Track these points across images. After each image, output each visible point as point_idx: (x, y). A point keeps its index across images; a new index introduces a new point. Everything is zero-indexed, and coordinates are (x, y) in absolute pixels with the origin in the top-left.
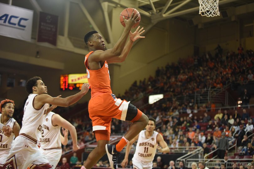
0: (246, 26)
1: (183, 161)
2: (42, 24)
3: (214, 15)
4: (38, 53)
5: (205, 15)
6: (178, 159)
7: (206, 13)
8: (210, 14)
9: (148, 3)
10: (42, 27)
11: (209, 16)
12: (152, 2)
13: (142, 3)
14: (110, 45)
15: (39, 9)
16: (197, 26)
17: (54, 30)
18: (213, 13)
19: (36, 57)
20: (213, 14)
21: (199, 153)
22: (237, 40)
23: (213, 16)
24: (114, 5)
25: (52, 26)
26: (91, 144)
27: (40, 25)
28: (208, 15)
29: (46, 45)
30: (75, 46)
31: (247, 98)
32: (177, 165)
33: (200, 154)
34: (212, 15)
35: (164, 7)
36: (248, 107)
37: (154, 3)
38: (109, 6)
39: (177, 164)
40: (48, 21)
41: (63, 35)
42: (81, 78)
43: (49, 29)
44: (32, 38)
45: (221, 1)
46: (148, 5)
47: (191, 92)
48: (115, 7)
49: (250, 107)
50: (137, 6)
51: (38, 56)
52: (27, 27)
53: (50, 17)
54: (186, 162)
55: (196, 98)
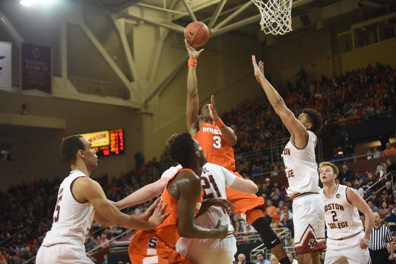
0: (339, 35)
1: (261, 253)
2: (27, 61)
3: (285, 31)
4: (24, 106)
5: (271, 32)
6: (254, 250)
7: (272, 30)
8: (277, 30)
9: (186, 14)
10: (27, 66)
11: (277, 34)
12: (192, 12)
13: (178, 14)
14: (133, 84)
15: (19, 39)
16: (264, 42)
17: (45, 69)
18: (283, 28)
19: (22, 114)
20: (283, 30)
21: (284, 238)
22: (328, 59)
23: (283, 32)
24: (134, 22)
25: (42, 64)
26: (118, 239)
27: (24, 63)
28: (274, 32)
29: (36, 93)
30: (81, 90)
31: (351, 146)
32: (252, 260)
33: (287, 238)
34: (281, 31)
35: (211, 18)
36: (354, 159)
37: (196, 13)
38: (126, 24)
39: (252, 257)
40: (35, 56)
41: (60, 76)
42: (94, 139)
43: (39, 69)
44: (13, 85)
45: (295, 2)
46: (186, 16)
47: (264, 144)
48: (136, 25)
49: (356, 158)
50: (170, 19)
51: (25, 112)
52: (3, 69)
53: (37, 50)
54: (267, 254)
55: (273, 154)
